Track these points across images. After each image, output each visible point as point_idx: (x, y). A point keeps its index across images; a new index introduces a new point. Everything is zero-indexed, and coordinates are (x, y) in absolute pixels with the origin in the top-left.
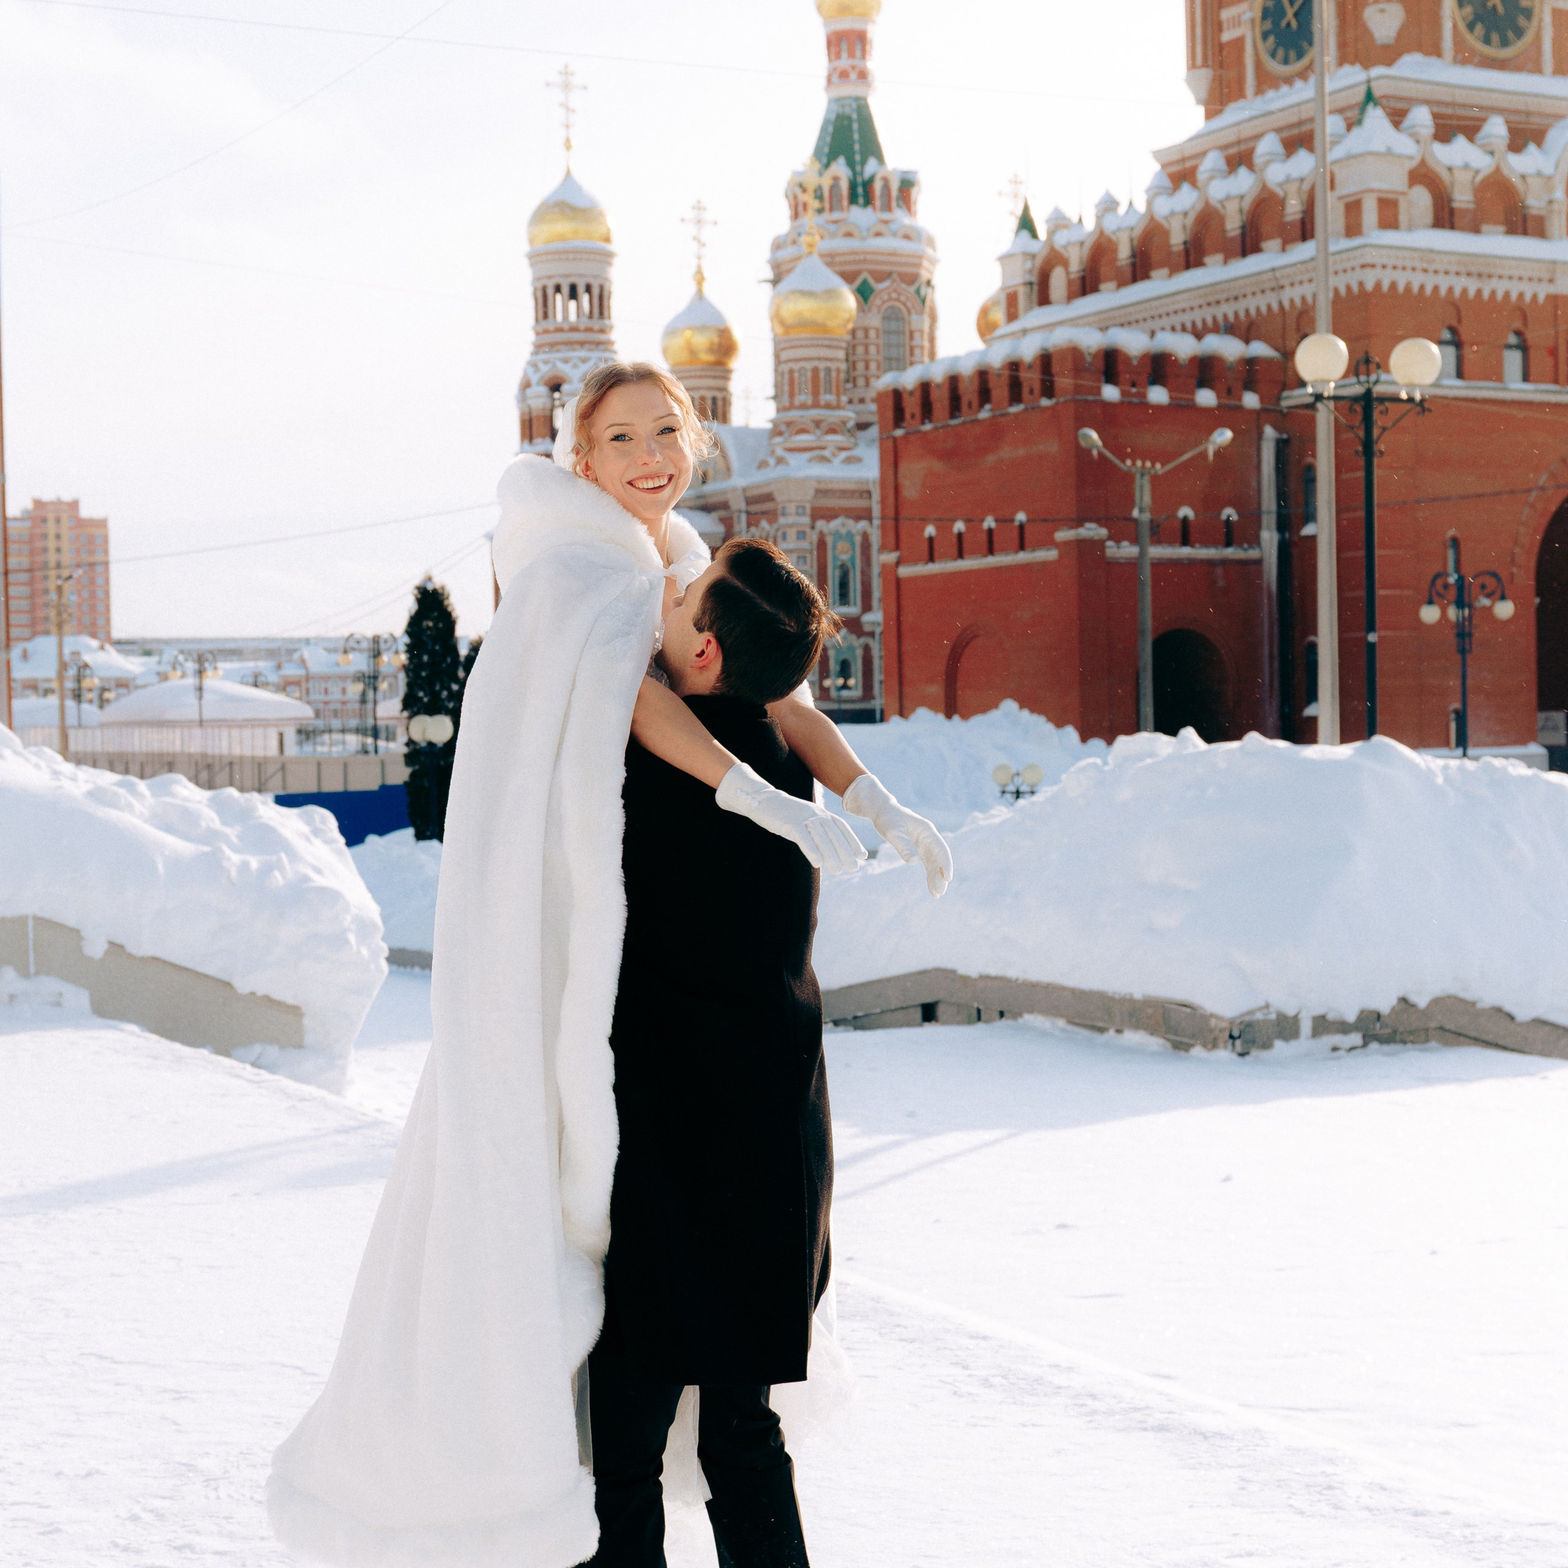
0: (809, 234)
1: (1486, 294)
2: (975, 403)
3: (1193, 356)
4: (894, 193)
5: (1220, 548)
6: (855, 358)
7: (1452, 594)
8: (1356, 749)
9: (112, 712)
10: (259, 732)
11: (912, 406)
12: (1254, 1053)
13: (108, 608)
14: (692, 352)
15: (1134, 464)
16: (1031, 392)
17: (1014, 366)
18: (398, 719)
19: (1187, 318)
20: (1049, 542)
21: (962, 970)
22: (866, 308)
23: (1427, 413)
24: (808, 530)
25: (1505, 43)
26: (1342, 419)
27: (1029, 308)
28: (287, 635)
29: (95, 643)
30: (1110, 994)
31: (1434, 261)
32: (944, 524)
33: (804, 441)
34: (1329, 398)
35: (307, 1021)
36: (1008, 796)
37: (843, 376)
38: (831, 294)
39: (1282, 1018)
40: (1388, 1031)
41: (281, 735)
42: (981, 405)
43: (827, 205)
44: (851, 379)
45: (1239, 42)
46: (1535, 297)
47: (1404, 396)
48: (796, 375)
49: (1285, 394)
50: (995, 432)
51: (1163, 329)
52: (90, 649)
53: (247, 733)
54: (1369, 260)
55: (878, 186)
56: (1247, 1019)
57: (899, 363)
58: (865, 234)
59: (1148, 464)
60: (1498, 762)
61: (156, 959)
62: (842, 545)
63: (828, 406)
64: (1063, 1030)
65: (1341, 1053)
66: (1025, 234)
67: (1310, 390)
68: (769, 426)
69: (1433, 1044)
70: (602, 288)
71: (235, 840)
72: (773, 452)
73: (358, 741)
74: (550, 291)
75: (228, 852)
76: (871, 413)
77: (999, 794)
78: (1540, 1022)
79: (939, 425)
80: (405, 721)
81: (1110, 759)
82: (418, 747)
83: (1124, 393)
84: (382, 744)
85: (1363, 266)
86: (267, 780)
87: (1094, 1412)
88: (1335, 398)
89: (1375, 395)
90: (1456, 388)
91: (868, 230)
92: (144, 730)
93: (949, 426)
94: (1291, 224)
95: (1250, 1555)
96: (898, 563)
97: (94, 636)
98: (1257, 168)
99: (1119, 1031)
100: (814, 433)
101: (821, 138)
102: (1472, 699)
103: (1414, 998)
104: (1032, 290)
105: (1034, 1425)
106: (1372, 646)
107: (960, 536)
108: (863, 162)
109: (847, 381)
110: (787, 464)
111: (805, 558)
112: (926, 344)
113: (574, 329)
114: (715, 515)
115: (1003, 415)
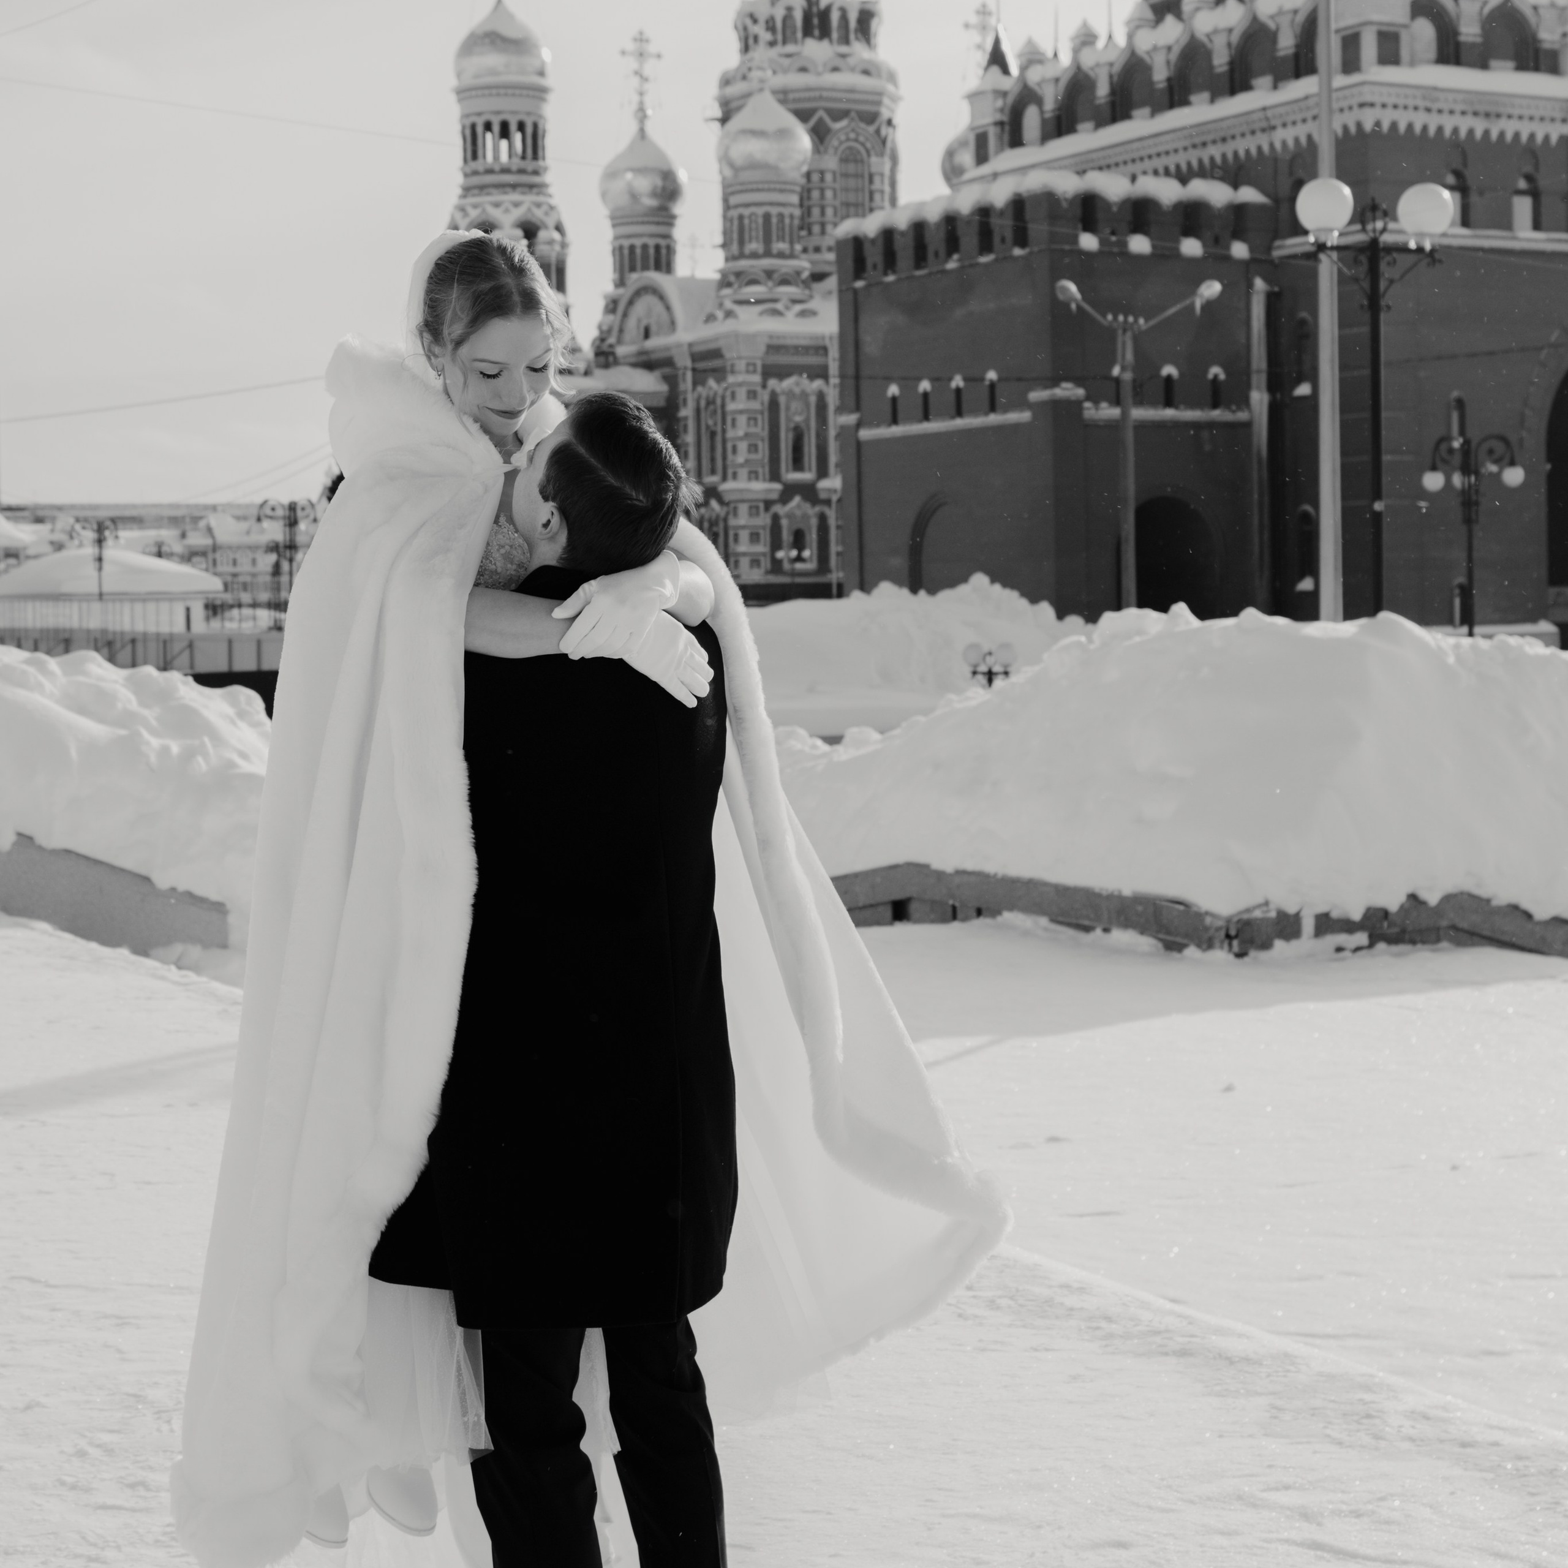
0: (761, 68)
1: (1494, 135)
2: (942, 252)
3: (1177, 201)
4: (853, 23)
5: (1207, 410)
6: (811, 203)
7: (1457, 459)
8: (1362, 626)
9: (2, 585)
10: (164, 606)
11: (874, 256)
12: (1253, 953)
14: (634, 196)
15: (1115, 318)
16: (1003, 240)
17: (984, 212)
19: (1171, 162)
20: (1022, 404)
21: (937, 864)
22: (822, 149)
23: (1437, 266)
24: (759, 389)
26: (1345, 270)
27: (1000, 149)
28: (193, 501)
30: (1097, 890)
31: (1437, 99)
32: (908, 381)
33: (756, 293)
34: (1333, 248)
35: (232, 919)
36: (980, 677)
37: (796, 222)
38: (783, 134)
39: (1282, 915)
40: (1395, 930)
41: (188, 610)
42: (949, 255)
43: (780, 37)
44: (805, 225)
46: (1547, 138)
47: (1412, 245)
48: (746, 222)
49: (1277, 243)
50: (964, 283)
51: (1145, 173)
53: (151, 606)
54: (1368, 98)
55: (835, 17)
56: (1245, 916)
57: (862, 207)
58: (820, 69)
59: (1131, 319)
60: (1514, 641)
61: (68, 852)
62: (795, 405)
63: (781, 255)
64: (1046, 929)
65: (1347, 954)
66: (995, 70)
67: (1311, 239)
68: (717, 276)
69: (1444, 944)
70: (535, 126)
71: (154, 723)
72: (721, 305)
73: (270, 616)
74: (480, 129)
75: (146, 735)
76: (828, 263)
77: (969, 675)
78: (1559, 921)
79: (903, 275)
81: (1096, 637)
83: (1102, 242)
85: (1362, 105)
86: (174, 658)
87: (1111, 1336)
88: (1338, 248)
89: (1381, 245)
90: (1465, 237)
91: (824, 65)
92: (38, 604)
93: (913, 277)
94: (1284, 59)
95: (1287, 1488)
96: (859, 425)
99: (1106, 930)
100: (766, 285)
102: (1478, 574)
103: (1424, 895)
104: (1003, 130)
105: (1046, 1350)
106: (1377, 516)
107: (926, 395)
109: (801, 228)
110: (736, 317)
111: (755, 419)
112: (887, 189)
113: (505, 170)
114: (657, 374)
115: (971, 266)
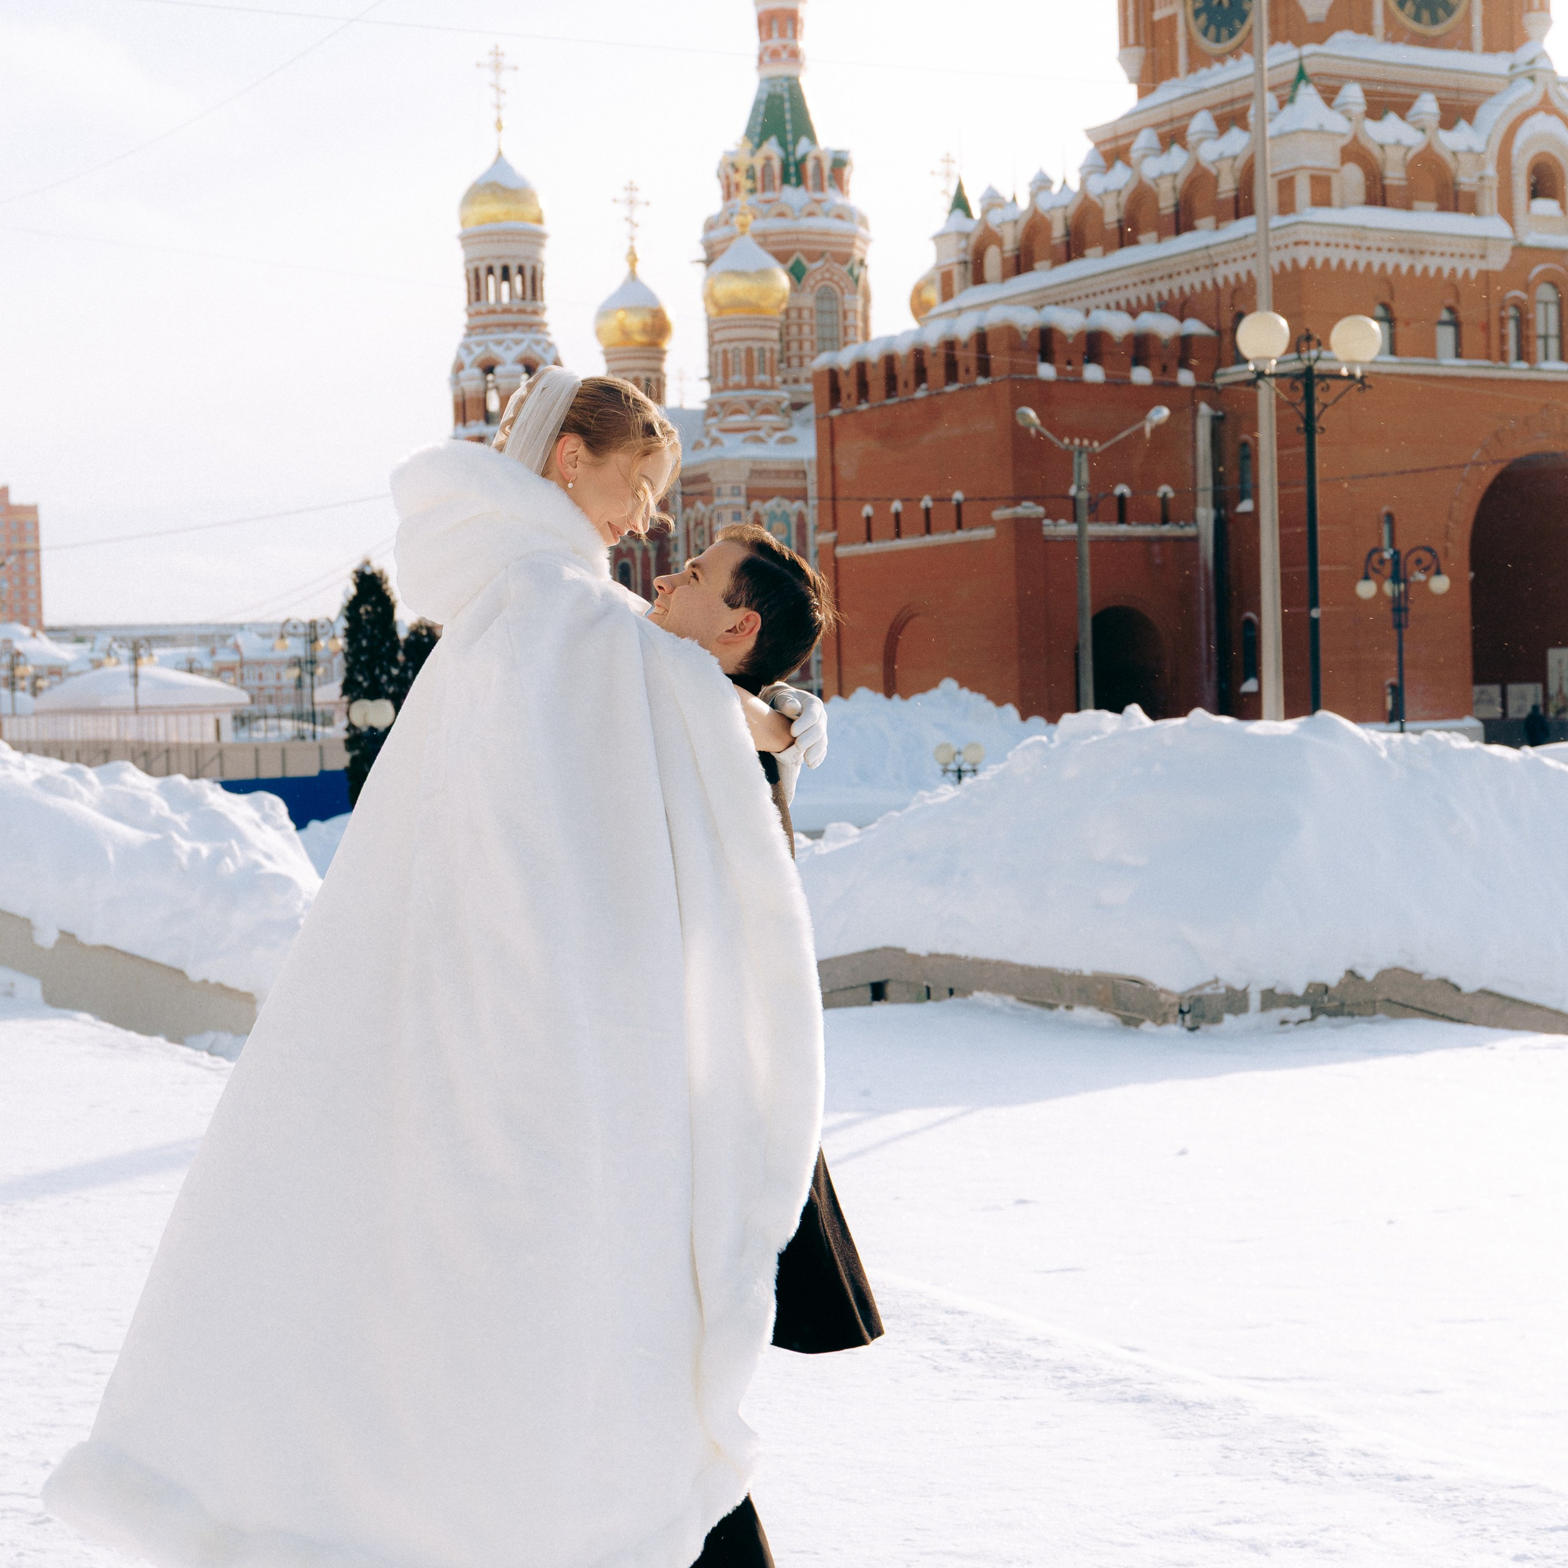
0: (741, 214)
1: (1419, 270)
2: (912, 382)
3: (1128, 333)
4: (827, 172)
5: (1157, 525)
6: (790, 338)
7: (1388, 569)
8: (1301, 724)
9: (47, 700)
10: (196, 719)
11: (848, 386)
12: (1204, 1027)
13: (39, 594)
14: (625, 333)
15: (1072, 442)
16: (967, 371)
17: (950, 345)
18: (336, 704)
19: (1121, 297)
20: (988, 522)
21: (912, 949)
22: (799, 287)
23: (1368, 391)
24: (743, 511)
25: (1435, 21)
26: (1283, 396)
27: (964, 287)
28: (221, 620)
29: (26, 631)
30: (1060, 971)
31: (1366, 238)
32: (880, 502)
33: (739, 422)
34: (1271, 375)
36: (950, 775)
37: (776, 356)
38: (764, 274)
39: (1231, 991)
40: (1336, 1003)
41: (218, 722)
42: (918, 384)
43: (759, 185)
44: (785, 359)
45: (1171, 20)
46: (1467, 272)
47: (1344, 372)
48: (730, 356)
49: (1220, 371)
50: (932, 412)
51: (1098, 307)
52: (21, 637)
53: (183, 719)
54: (1303, 237)
55: (810, 165)
56: (1197, 993)
57: (837, 342)
58: (797, 213)
59: (1086, 442)
60: (1441, 736)
61: (107, 948)
62: (777, 525)
63: (763, 387)
64: (1013, 1007)
65: (1290, 1026)
66: (959, 214)
67: (1251, 367)
68: (704, 406)
69: (1380, 1016)
70: (534, 269)
71: (185, 827)
72: (707, 433)
73: (293, 726)
74: (482, 273)
75: (176, 837)
76: (806, 393)
77: (940, 773)
78: (1485, 993)
79: (875, 404)
80: (345, 706)
81: (1056, 737)
82: (358, 732)
83: (1059, 372)
84: (319, 729)
85: (1297, 244)
86: (204, 767)
87: (1075, 1384)
88: (1276, 376)
89: (1316, 372)
90: (1393, 364)
91: (801, 210)
92: (79, 718)
93: (885, 406)
94: (1225, 202)
95: (1237, 1522)
96: (836, 543)
97: (25, 623)
98: (1189, 146)
99: (1069, 1007)
100: (749, 414)
101: (753, 117)
102: (1408, 673)
103: (1361, 971)
104: (966, 268)
105: (1015, 1398)
106: (1315, 622)
107: (897, 515)
108: (796, 142)
109: (781, 361)
110: (721, 444)
112: (860, 324)
113: (507, 311)
115: (939, 394)
